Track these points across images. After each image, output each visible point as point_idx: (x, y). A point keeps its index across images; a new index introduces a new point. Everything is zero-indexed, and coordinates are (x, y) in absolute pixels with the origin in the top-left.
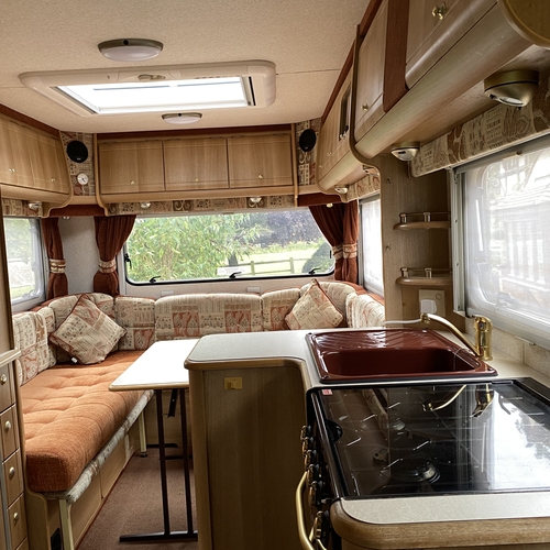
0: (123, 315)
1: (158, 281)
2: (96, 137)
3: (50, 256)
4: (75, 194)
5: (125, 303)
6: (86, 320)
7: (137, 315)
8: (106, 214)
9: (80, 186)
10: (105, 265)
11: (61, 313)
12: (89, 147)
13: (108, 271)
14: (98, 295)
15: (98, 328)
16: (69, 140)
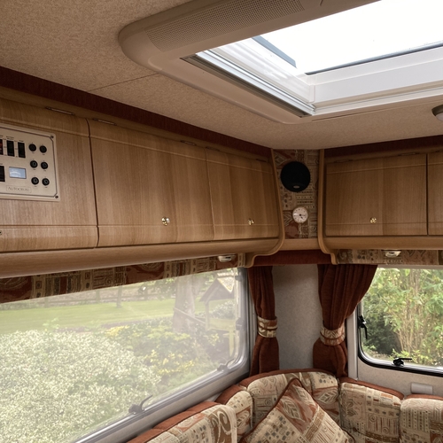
0: (351, 413)
1: (406, 365)
2: (323, 154)
3: (258, 313)
4: (288, 237)
5: (355, 395)
6: (294, 422)
7: (371, 419)
8: (334, 261)
9: (296, 224)
10: (329, 334)
11: (262, 402)
12: (312, 169)
13: (332, 343)
14: (316, 376)
15: (310, 437)
16: (285, 160)
